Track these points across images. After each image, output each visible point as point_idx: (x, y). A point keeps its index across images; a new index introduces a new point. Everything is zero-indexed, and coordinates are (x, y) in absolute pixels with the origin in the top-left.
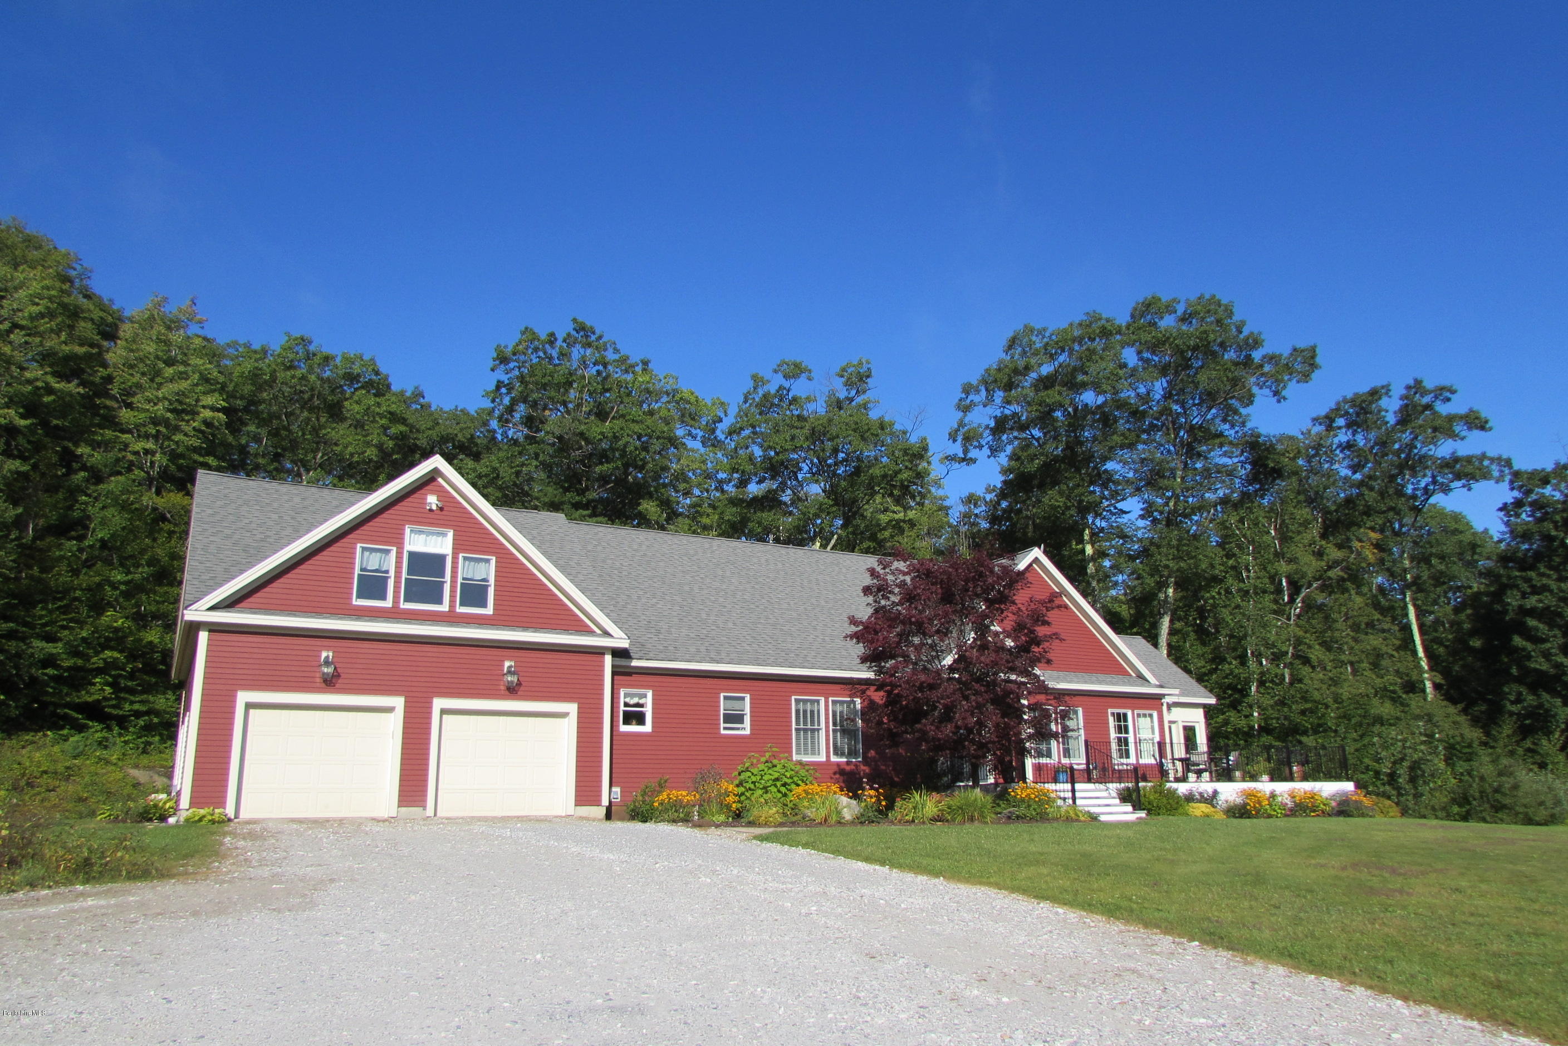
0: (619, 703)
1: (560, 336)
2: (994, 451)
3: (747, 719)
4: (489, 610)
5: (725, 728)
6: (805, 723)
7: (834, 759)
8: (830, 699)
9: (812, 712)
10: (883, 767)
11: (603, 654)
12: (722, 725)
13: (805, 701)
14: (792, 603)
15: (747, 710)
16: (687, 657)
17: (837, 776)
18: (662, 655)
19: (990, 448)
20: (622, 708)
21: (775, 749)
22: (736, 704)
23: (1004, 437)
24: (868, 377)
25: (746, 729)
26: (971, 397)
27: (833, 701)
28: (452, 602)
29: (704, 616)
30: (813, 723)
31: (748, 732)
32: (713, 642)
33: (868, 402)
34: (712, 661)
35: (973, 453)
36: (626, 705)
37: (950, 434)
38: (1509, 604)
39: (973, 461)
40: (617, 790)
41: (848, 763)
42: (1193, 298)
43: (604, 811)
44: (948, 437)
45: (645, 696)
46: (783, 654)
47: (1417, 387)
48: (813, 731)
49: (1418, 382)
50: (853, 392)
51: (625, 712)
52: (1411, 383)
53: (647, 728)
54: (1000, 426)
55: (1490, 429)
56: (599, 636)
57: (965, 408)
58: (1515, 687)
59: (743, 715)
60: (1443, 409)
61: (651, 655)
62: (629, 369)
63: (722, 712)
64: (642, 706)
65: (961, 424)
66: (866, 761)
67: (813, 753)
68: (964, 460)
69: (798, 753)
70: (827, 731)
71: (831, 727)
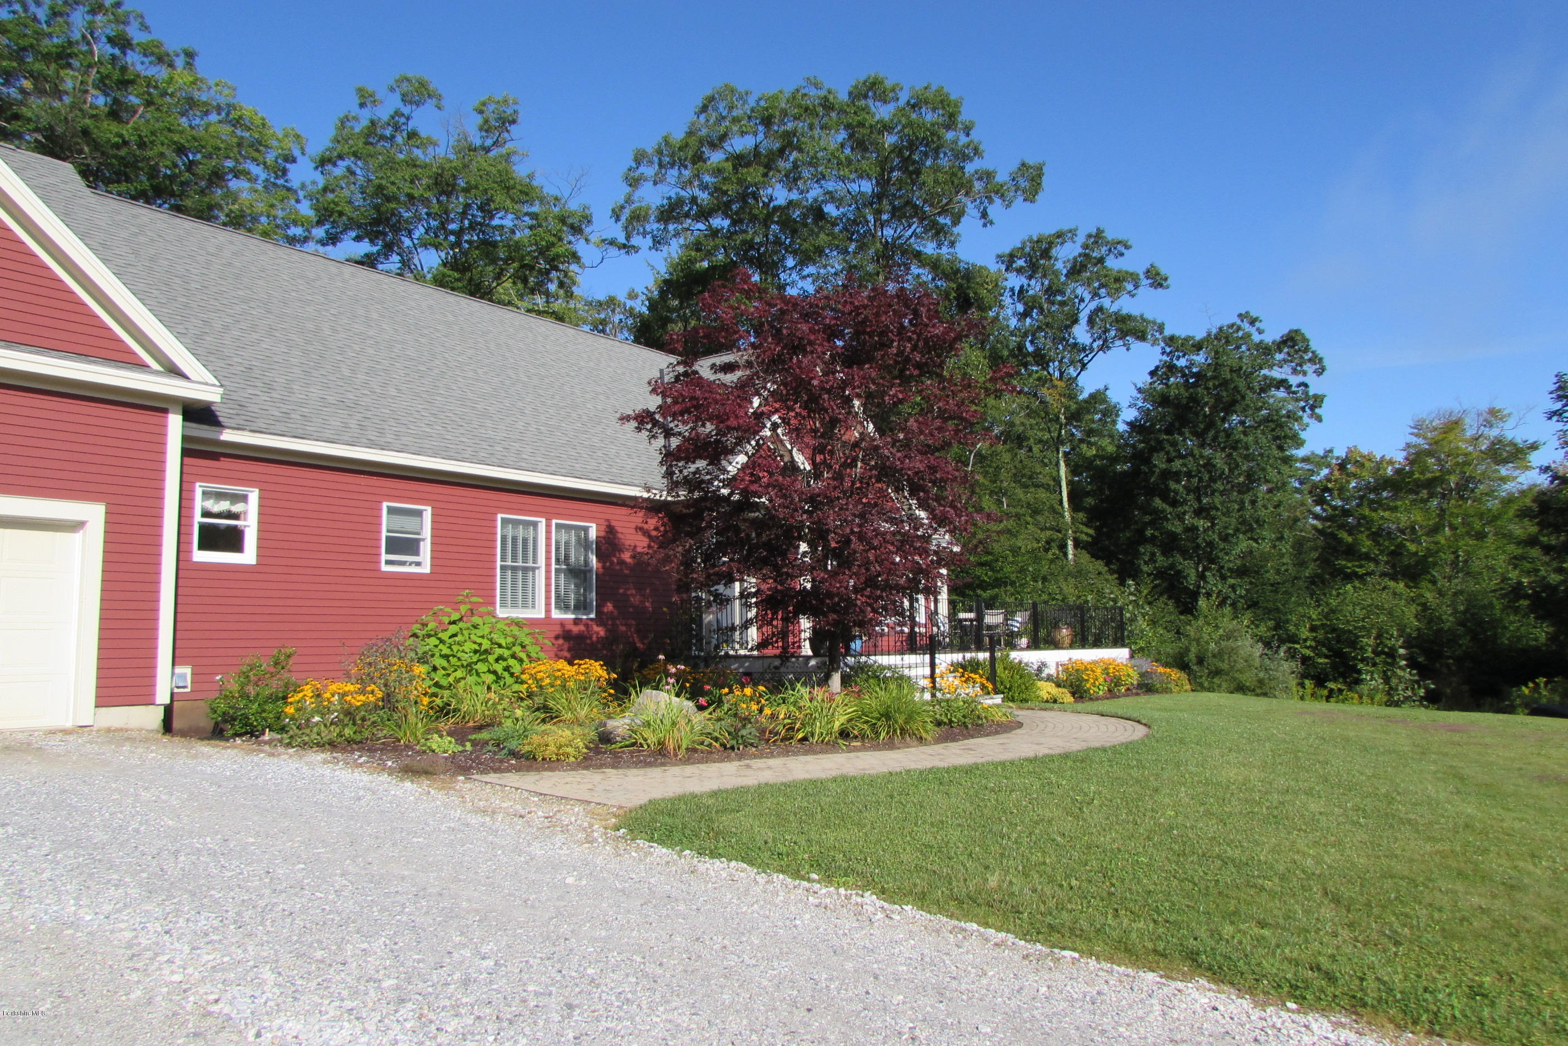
0: (192, 508)
2: (658, 243)
3: (426, 549)
5: (388, 562)
6: (514, 559)
7: (556, 614)
8: (554, 522)
9: (525, 541)
10: (624, 628)
11: (165, 411)
12: (384, 557)
13: (516, 523)
14: (480, 371)
15: (427, 532)
16: (328, 434)
17: (561, 641)
18: (280, 427)
19: (654, 237)
20: (198, 519)
21: (474, 599)
22: (408, 523)
23: (671, 227)
24: (514, 122)
25: (423, 563)
26: (642, 169)
27: (558, 525)
29: (347, 373)
30: (525, 560)
31: (426, 569)
32: (369, 414)
33: (515, 153)
34: (372, 445)
35: (636, 240)
36: (206, 514)
37: (613, 210)
38: (1155, 466)
39: (636, 249)
40: (186, 671)
41: (576, 622)
42: (919, 86)
43: (159, 713)
44: (610, 213)
45: (244, 498)
46: (485, 445)
47: (1097, 238)
48: (525, 570)
49: (1099, 232)
51: (203, 528)
52: (1094, 231)
53: (248, 556)
54: (670, 213)
55: (1168, 287)
56: (157, 373)
57: (634, 183)
58: (1149, 547)
59: (417, 542)
60: (1113, 263)
61: (261, 424)
62: (163, 59)
63: (384, 534)
64: (236, 516)
65: (629, 200)
66: (600, 620)
67: (525, 606)
68: (624, 246)
69: (503, 605)
70: (548, 572)
71: (554, 566)
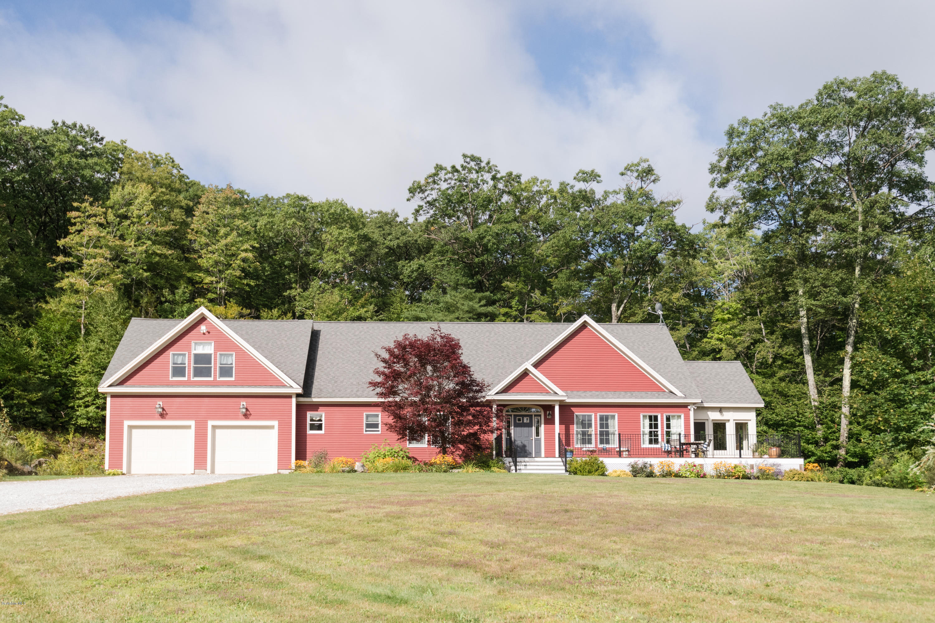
0: (306, 420)
3: (380, 426)
4: (233, 379)
7: (433, 446)
11: (292, 396)
12: (365, 429)
15: (380, 421)
16: (343, 395)
18: (329, 395)
20: (309, 422)
22: (373, 418)
25: (379, 431)
28: (215, 376)
34: (356, 396)
36: (312, 420)
45: (321, 416)
51: (311, 424)
53: (323, 431)
56: (288, 387)
59: (377, 424)
61: (323, 395)
63: (365, 422)
64: (320, 420)
67: (421, 443)
69: (410, 443)
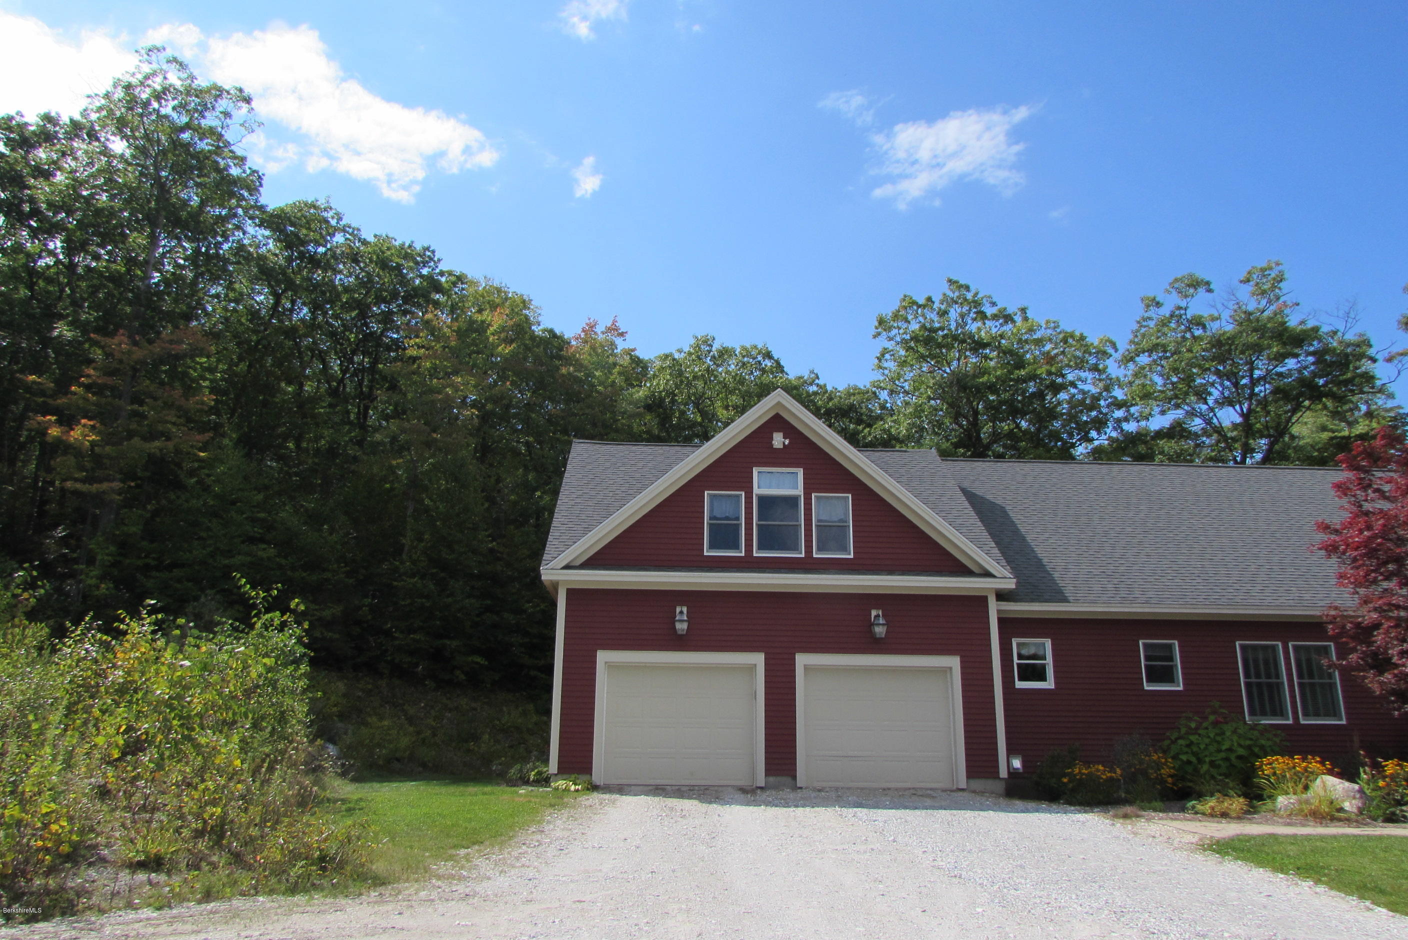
0: (1011, 654)
1: (937, 299)
3: (1179, 671)
4: (849, 554)
6: (1257, 676)
7: (1304, 721)
8: (1290, 644)
9: (1266, 662)
11: (986, 597)
12: (1145, 679)
13: (1255, 648)
15: (1178, 660)
18: (1059, 597)
20: (1016, 660)
22: (1162, 654)
24: (1281, 281)
25: (1177, 683)
27: (1294, 646)
28: (808, 546)
30: (1268, 677)
31: (1181, 687)
34: (1124, 600)
36: (1021, 657)
40: (1017, 759)
43: (1002, 785)
45: (1043, 646)
48: (1270, 686)
50: (1264, 302)
51: (1018, 665)
53: (1049, 684)
56: (979, 576)
59: (1172, 666)
61: (1046, 597)
63: (1143, 663)
64: (1040, 658)
67: (1274, 715)
69: (1253, 713)
70: (1291, 686)
71: (1296, 681)
